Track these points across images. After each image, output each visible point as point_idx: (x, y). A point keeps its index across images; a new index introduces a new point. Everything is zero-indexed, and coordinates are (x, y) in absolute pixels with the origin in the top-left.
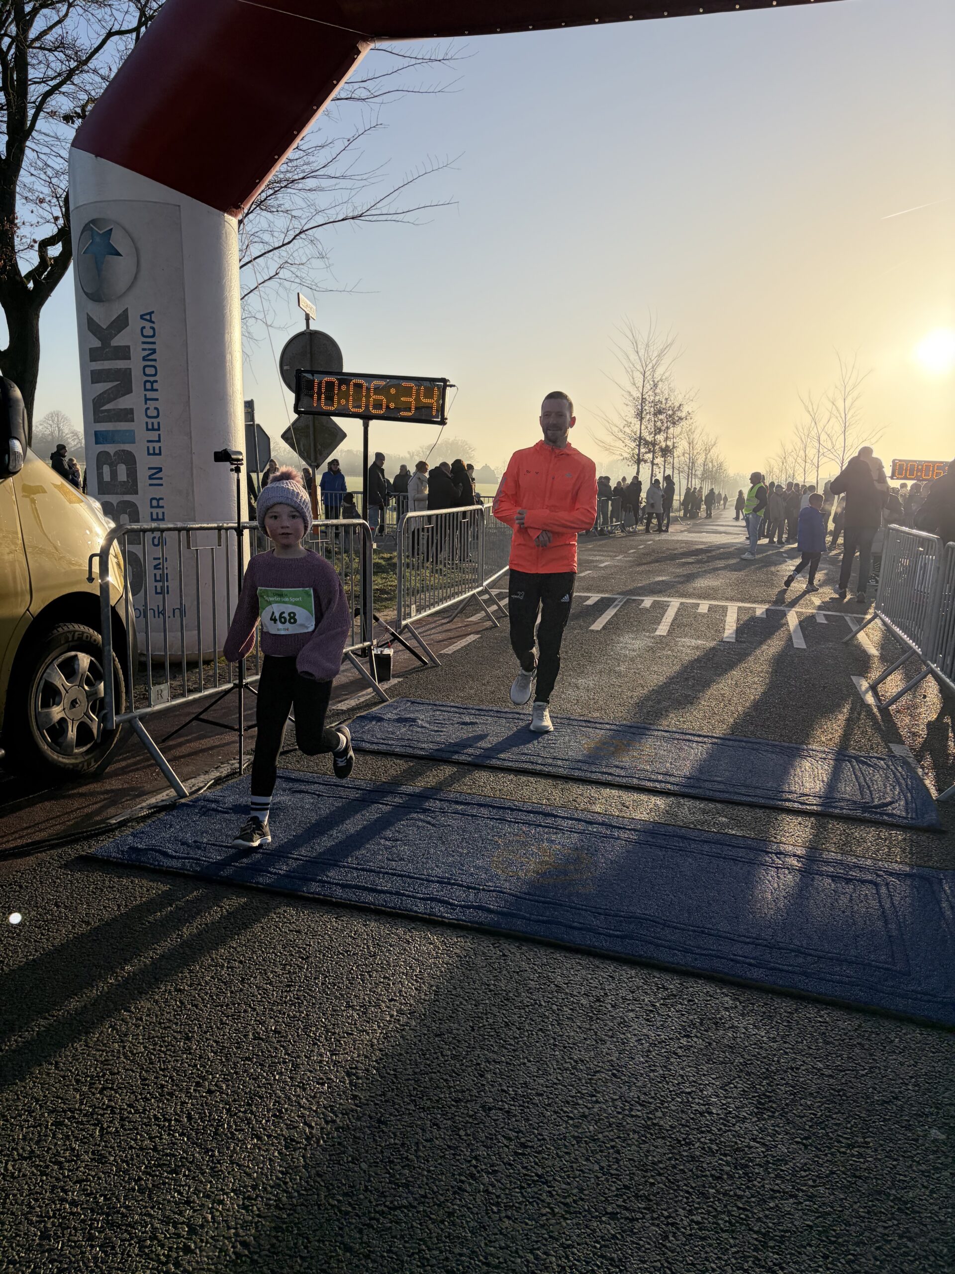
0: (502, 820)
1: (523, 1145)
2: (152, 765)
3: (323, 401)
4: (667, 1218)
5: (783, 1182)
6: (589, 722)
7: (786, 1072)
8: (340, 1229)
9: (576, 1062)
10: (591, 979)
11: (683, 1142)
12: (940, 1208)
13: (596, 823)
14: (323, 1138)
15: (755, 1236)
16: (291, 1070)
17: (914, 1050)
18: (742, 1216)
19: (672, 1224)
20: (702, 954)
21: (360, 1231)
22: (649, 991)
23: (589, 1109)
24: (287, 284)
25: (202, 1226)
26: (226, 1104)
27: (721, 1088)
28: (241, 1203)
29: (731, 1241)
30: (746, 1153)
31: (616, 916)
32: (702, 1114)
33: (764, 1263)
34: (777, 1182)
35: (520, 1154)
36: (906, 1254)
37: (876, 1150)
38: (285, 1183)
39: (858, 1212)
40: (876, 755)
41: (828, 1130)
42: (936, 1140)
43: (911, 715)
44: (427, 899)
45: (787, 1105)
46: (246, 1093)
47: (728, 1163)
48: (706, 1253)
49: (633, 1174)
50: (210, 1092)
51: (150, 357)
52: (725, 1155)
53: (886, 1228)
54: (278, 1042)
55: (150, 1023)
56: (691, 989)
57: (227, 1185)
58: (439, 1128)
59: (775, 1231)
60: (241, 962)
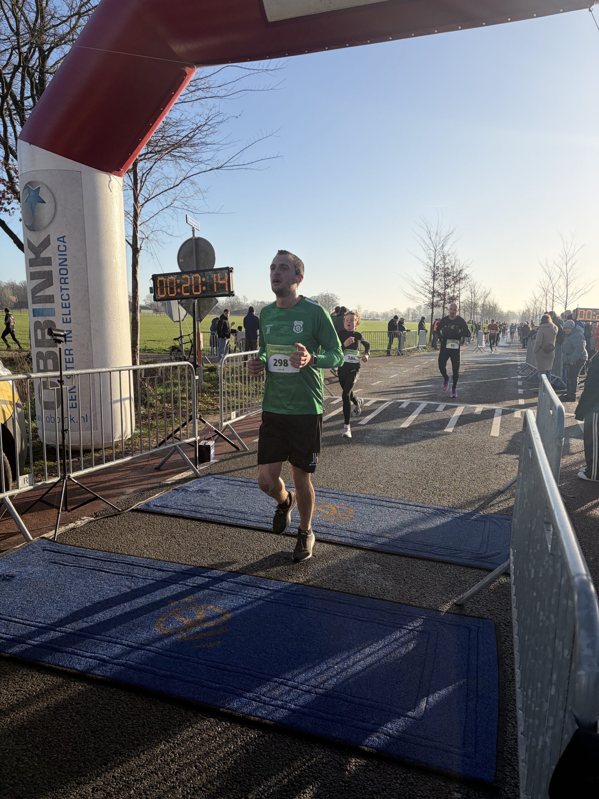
24: (179, 210)
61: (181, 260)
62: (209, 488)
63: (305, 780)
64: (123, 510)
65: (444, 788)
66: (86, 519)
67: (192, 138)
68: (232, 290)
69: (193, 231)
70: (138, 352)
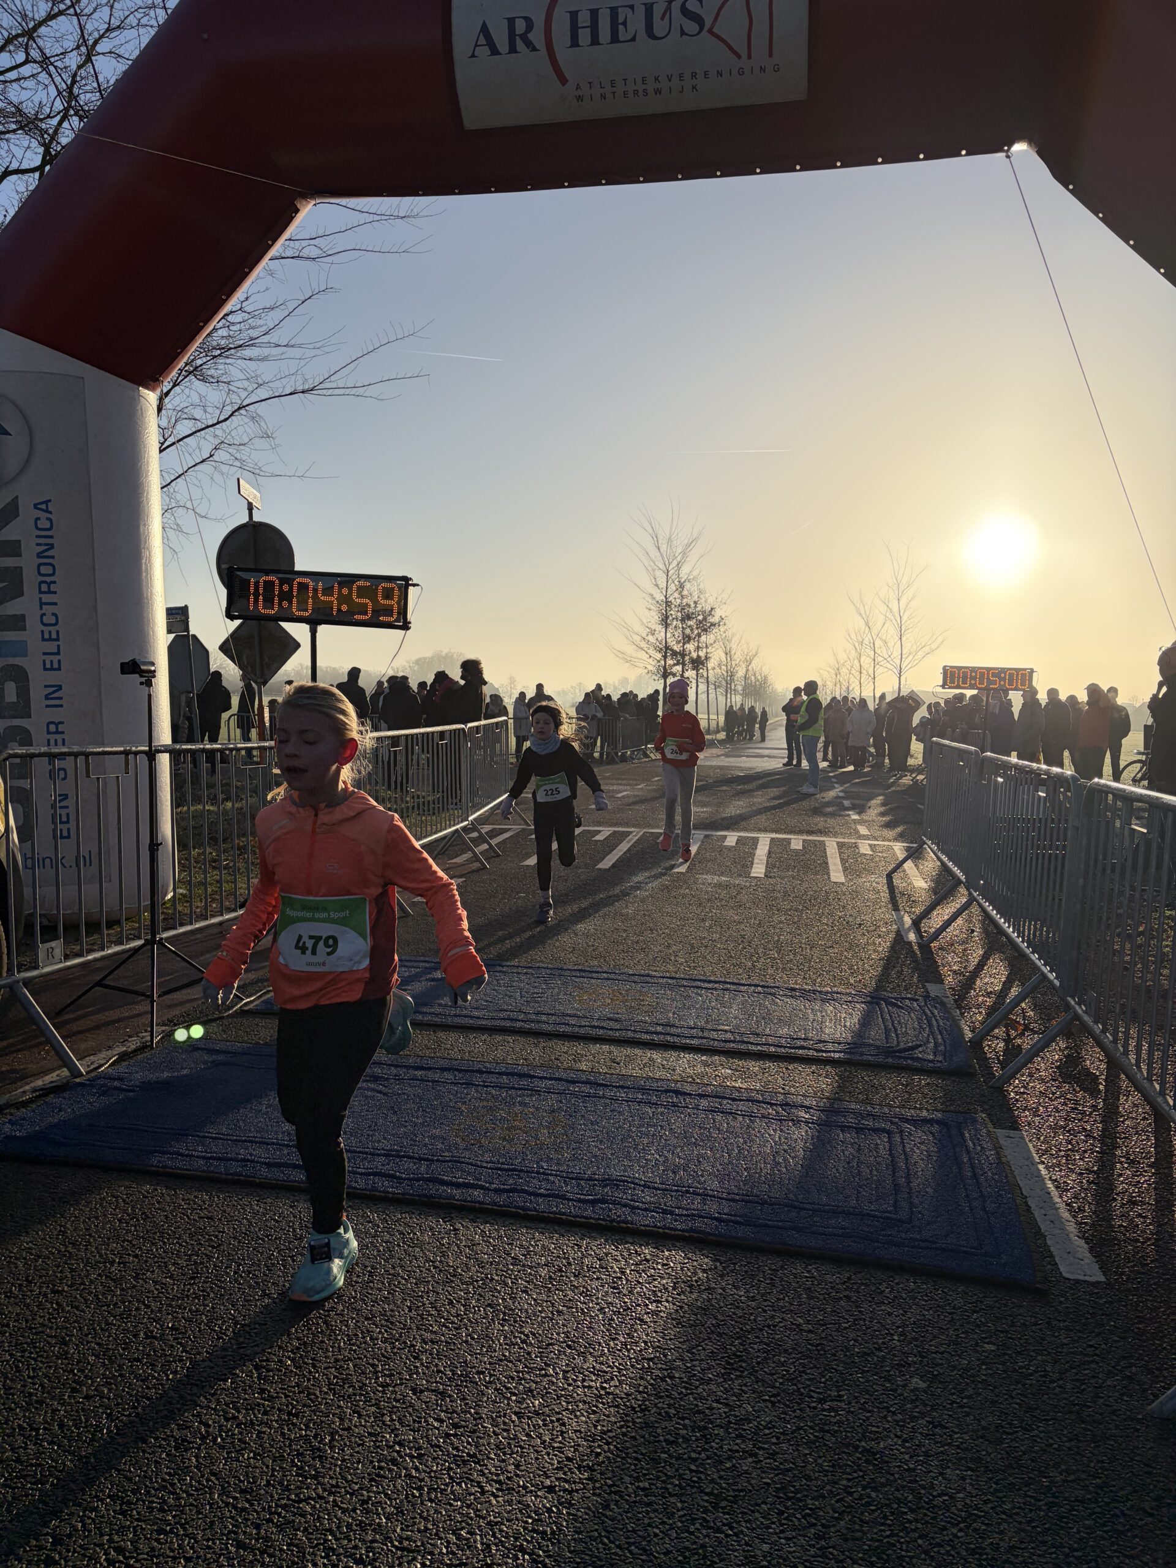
0: (469, 1084)
1: (456, 1426)
2: (40, 1044)
3: (261, 603)
4: (610, 1486)
5: (744, 1441)
6: (584, 971)
7: (761, 1330)
8: (233, 1526)
9: (527, 1336)
10: (555, 1249)
11: (638, 1409)
12: (911, 1457)
13: (578, 1082)
14: (221, 1436)
15: (706, 1498)
16: (188, 1368)
17: (905, 1299)
18: (695, 1479)
19: (615, 1493)
20: (682, 1215)
21: (258, 1527)
22: (620, 1258)
23: (536, 1383)
24: (224, 468)
25: (70, 1536)
26: (107, 1409)
27: (688, 1351)
28: (118, 1508)
29: (679, 1505)
30: (707, 1415)
31: (590, 1179)
32: (663, 1379)
33: (712, 1524)
34: (738, 1441)
35: (452, 1435)
36: (868, 1504)
37: (850, 1403)
38: (174, 1484)
39: (821, 1466)
40: (909, 996)
41: (800, 1386)
42: (917, 1389)
43: (954, 952)
44: (369, 1174)
45: (758, 1363)
46: (131, 1395)
47: (685, 1427)
48: (650, 1518)
49: (579, 1445)
50: (88, 1397)
51: (46, 554)
52: (683, 1419)
53: (849, 1480)
54: (175, 1339)
55: (19, 1329)
56: (667, 1253)
57: (102, 1491)
58: (360, 1416)
59: (728, 1491)
60: (136, 1256)
69: (250, 510)
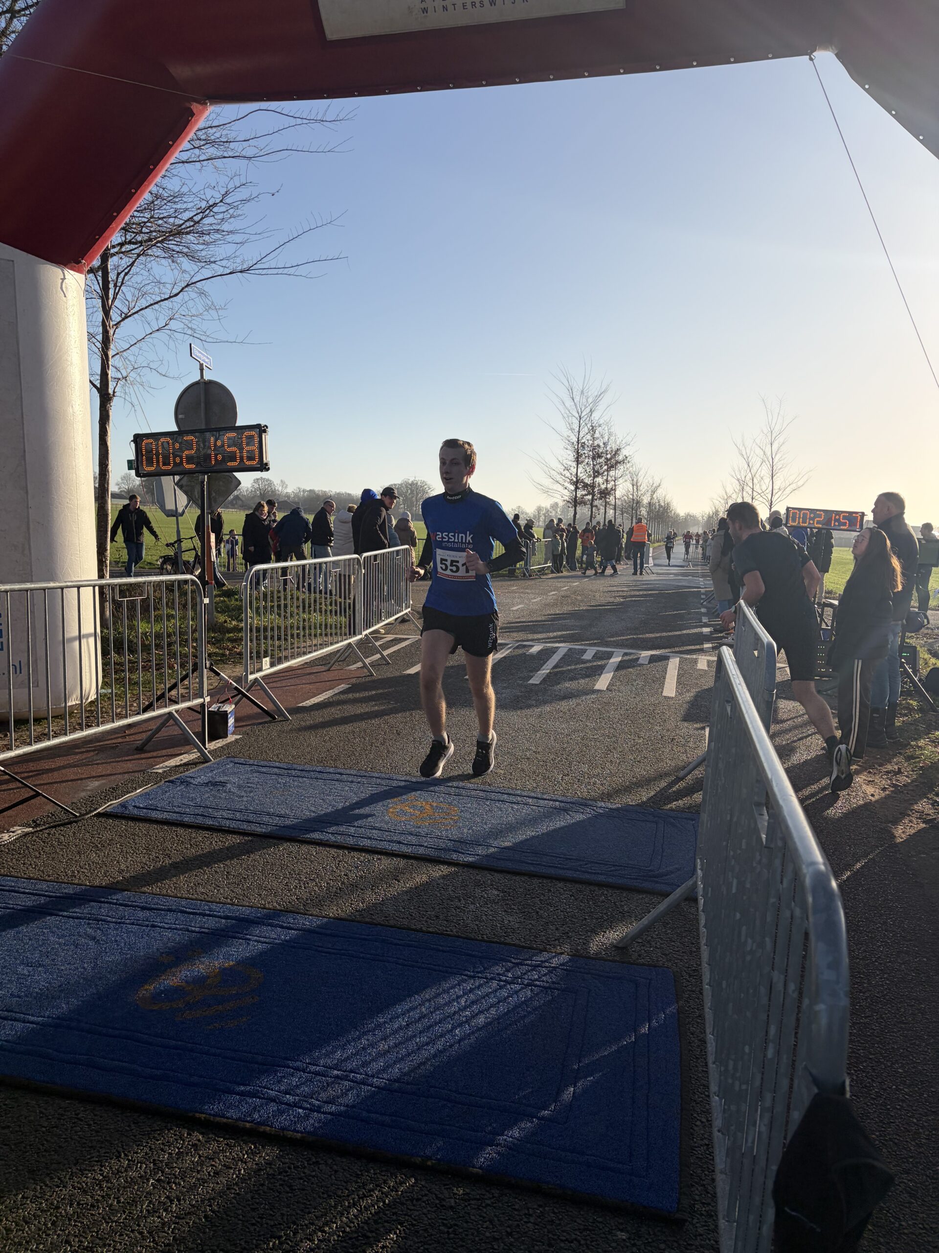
24: (178, 336)
61: (180, 416)
62: (226, 778)
63: (384, 1226)
64: (81, 815)
65: (601, 1226)
66: (19, 831)
67: (198, 222)
68: (265, 461)
69: (202, 370)
70: (108, 562)
